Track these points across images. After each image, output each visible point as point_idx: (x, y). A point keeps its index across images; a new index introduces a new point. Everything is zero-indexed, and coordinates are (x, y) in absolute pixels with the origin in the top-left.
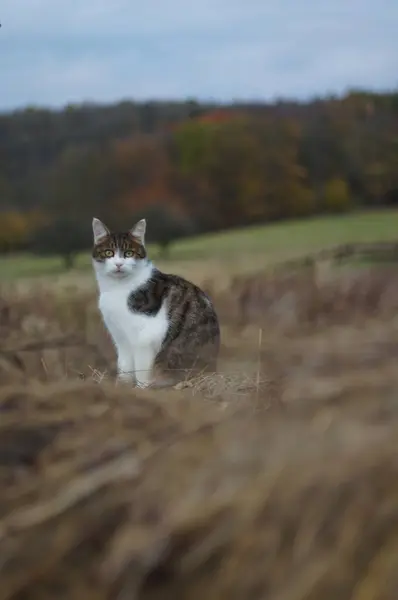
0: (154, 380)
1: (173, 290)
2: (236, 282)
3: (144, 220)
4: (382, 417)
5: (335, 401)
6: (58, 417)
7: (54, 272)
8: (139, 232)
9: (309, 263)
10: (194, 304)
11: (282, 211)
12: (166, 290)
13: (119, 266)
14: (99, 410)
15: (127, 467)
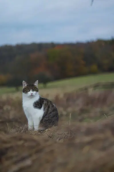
0: (40, 128)
1: (45, 102)
2: (65, 95)
3: (37, 81)
4: (104, 149)
5: (89, 143)
6: (8, 145)
7: (13, 92)
8: (36, 84)
9: (86, 89)
10: (51, 106)
11: (78, 74)
12: (43, 102)
13: (32, 94)
14: (20, 143)
15: (28, 162)
